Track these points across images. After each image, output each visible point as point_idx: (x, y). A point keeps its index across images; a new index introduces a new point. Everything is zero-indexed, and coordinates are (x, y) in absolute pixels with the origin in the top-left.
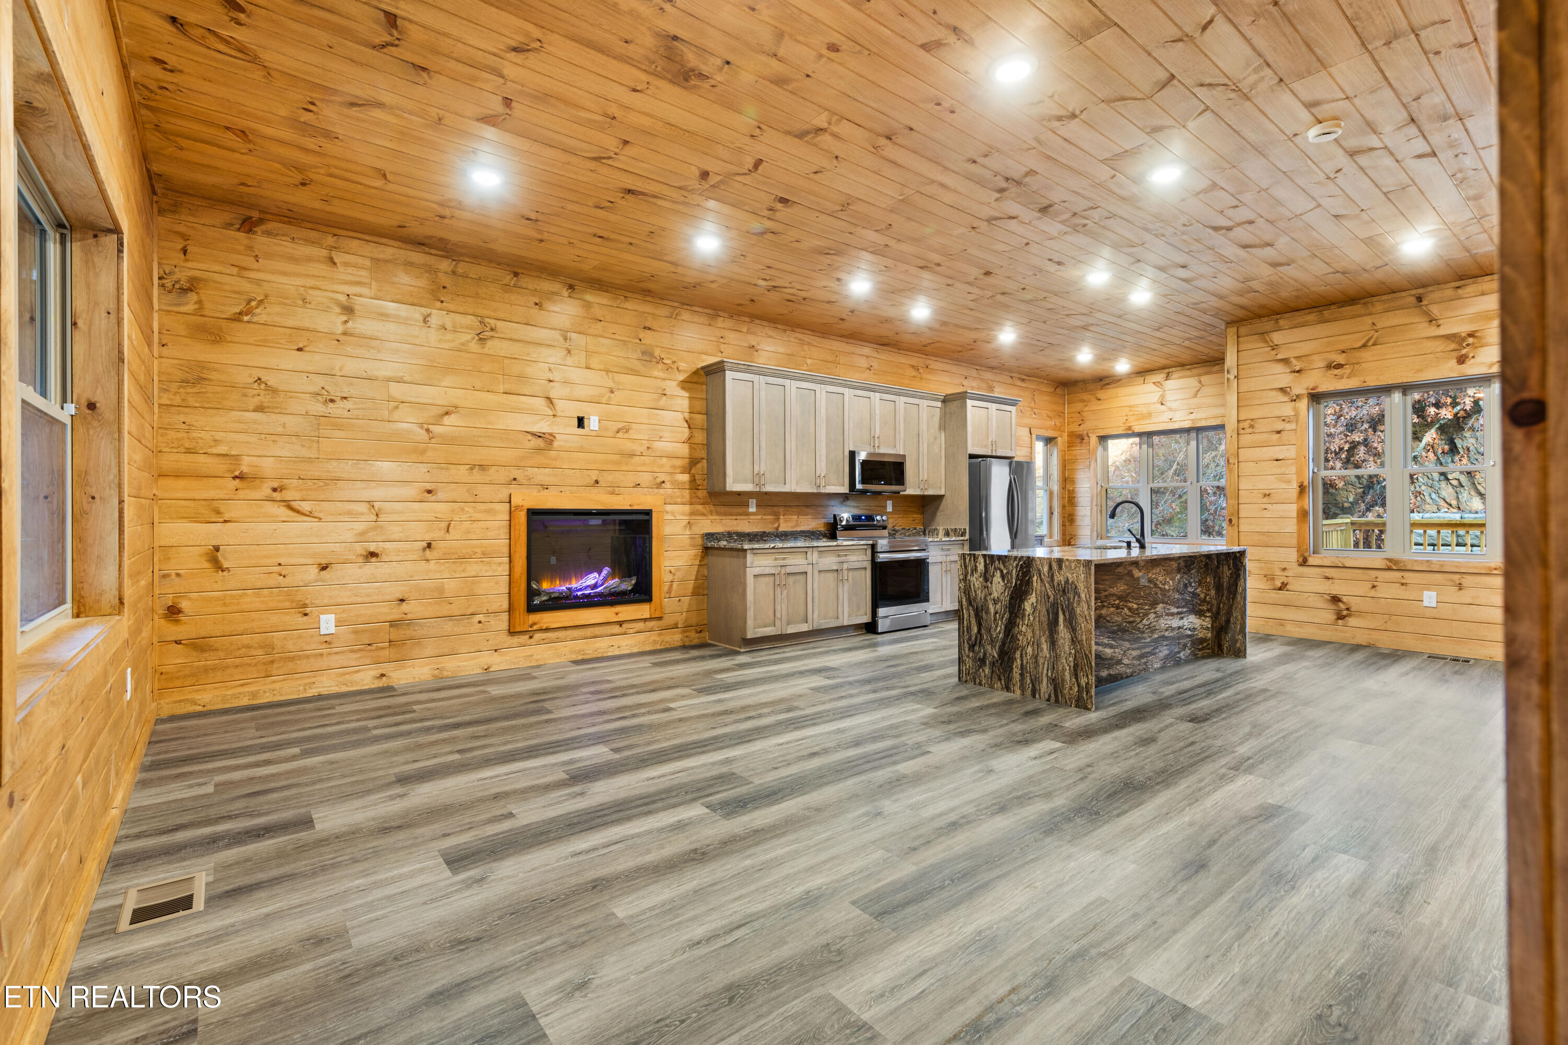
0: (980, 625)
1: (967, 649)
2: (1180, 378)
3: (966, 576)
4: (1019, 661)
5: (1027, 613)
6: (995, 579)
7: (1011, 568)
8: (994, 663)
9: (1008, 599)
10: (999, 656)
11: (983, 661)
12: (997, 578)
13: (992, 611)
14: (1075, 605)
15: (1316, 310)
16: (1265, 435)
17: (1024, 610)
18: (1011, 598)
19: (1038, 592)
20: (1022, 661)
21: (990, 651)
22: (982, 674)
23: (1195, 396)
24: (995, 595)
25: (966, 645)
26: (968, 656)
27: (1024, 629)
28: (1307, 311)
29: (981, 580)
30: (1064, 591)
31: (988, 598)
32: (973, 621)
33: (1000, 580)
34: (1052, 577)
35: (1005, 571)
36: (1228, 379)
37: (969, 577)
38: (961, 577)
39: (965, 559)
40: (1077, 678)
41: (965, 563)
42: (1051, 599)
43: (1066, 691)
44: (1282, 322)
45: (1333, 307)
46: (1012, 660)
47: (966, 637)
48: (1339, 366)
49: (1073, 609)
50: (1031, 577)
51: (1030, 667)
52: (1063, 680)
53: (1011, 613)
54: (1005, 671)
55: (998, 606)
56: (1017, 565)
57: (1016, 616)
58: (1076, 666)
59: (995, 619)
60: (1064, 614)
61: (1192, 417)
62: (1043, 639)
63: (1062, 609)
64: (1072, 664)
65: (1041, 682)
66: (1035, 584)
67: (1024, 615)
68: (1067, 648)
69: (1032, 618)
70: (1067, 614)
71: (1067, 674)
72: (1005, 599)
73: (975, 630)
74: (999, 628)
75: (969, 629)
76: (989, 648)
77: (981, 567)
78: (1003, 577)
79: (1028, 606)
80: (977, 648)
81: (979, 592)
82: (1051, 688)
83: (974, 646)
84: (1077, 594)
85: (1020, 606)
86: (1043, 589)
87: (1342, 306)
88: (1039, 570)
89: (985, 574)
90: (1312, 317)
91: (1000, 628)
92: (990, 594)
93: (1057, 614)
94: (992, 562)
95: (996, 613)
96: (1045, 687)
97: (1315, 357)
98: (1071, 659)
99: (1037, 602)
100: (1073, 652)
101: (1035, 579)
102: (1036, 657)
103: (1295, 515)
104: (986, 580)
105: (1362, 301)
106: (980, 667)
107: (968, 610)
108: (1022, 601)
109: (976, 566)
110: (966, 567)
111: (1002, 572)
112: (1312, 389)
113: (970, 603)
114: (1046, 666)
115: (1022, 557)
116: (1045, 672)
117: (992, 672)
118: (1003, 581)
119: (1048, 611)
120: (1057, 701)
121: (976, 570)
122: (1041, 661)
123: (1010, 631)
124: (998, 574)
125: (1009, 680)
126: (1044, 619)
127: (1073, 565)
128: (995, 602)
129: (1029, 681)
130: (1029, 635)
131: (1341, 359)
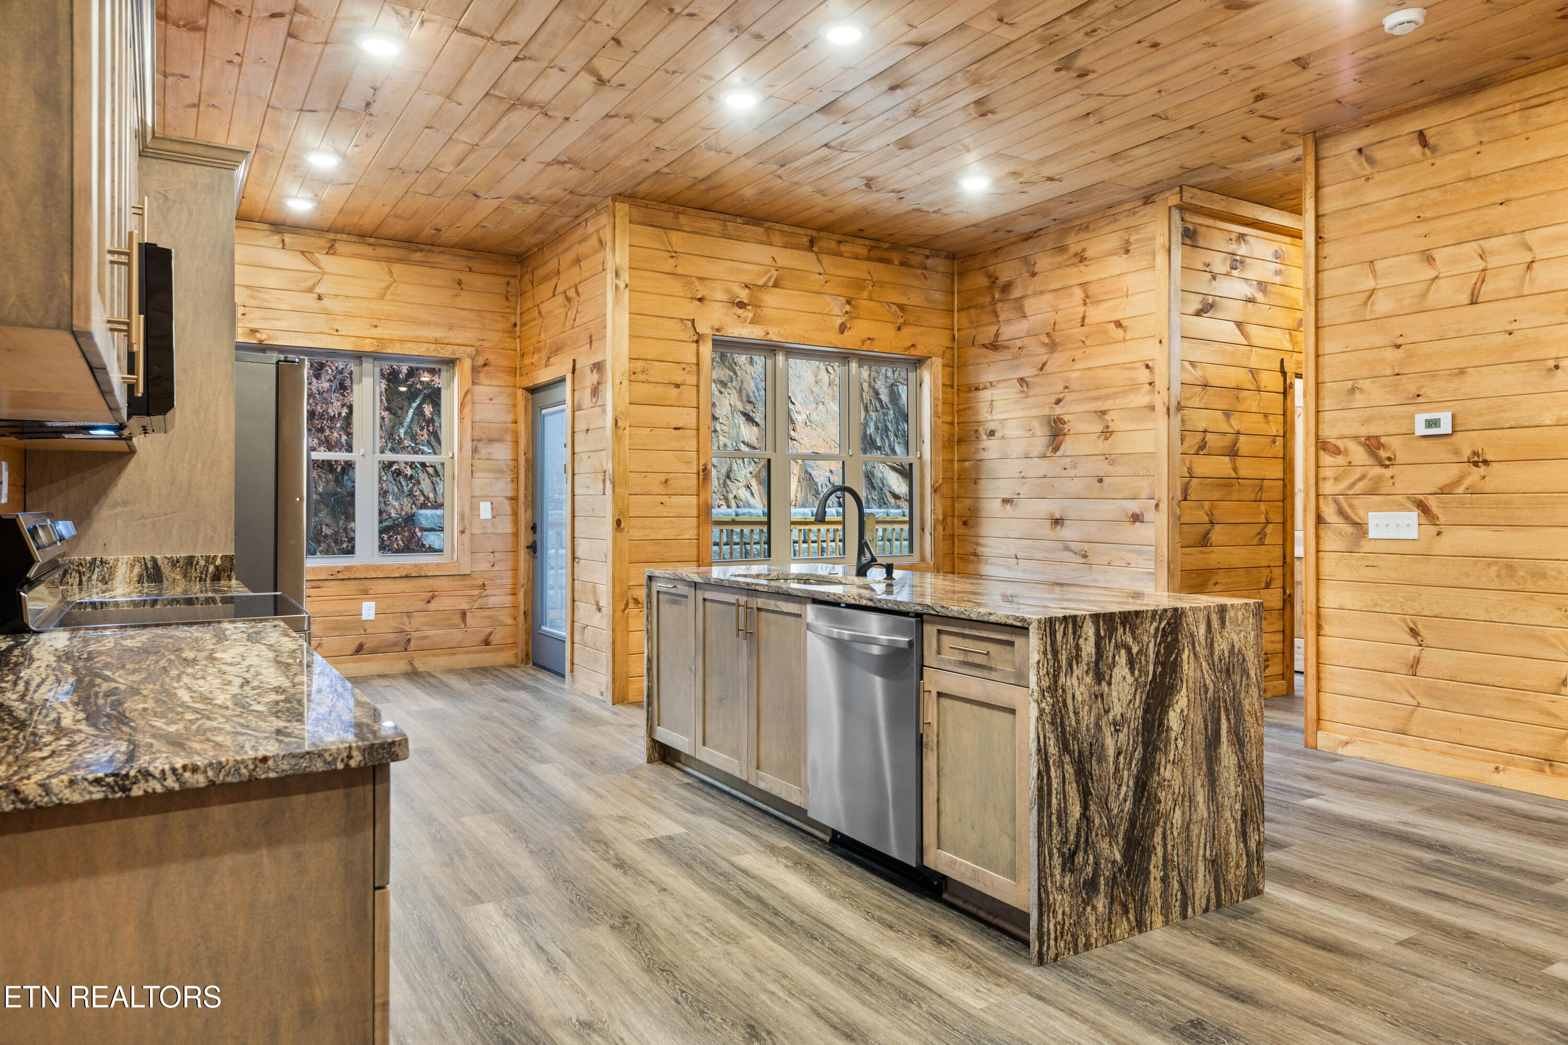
0: (1085, 795)
1: (1057, 872)
2: (355, 256)
3: (1056, 678)
4: (1159, 849)
5: (1173, 735)
6: (1116, 670)
7: (1145, 639)
8: (1114, 878)
9: (1140, 713)
10: (1124, 856)
11: (1091, 885)
12: (1121, 670)
13: (1111, 752)
14: (1243, 695)
15: (722, 216)
16: (660, 389)
17: (1169, 729)
18: (1146, 711)
19: (1191, 684)
20: (1165, 846)
21: (1106, 853)
22: (1092, 919)
23: (382, 297)
24: (1117, 710)
25: (1057, 861)
26: (1061, 888)
27: (1167, 775)
28: (713, 215)
29: (1089, 679)
30: (1228, 670)
31: (1103, 723)
32: (1073, 791)
33: (1126, 671)
34: (1211, 645)
35: (1135, 650)
36: (617, 286)
37: (1062, 680)
38: (1045, 683)
39: (1053, 633)
40: (1245, 841)
41: (1053, 643)
42: (1211, 692)
43: (1230, 877)
44: (683, 220)
45: (739, 220)
46: (1147, 852)
47: (1057, 838)
48: (741, 305)
49: (1240, 702)
50: (1179, 655)
51: (1178, 856)
52: (1227, 854)
53: (1146, 745)
54: (1136, 887)
55: (1123, 737)
56: (1157, 629)
57: (1156, 749)
58: (1244, 814)
59: (1117, 770)
60: (1228, 719)
61: (377, 333)
62: (1198, 782)
63: (1226, 709)
64: (1239, 816)
65: (1194, 879)
66: (1186, 667)
67: (1168, 742)
68: (1232, 788)
69: (1180, 743)
70: (1232, 717)
71: (1232, 839)
72: (1135, 715)
73: (1075, 810)
74: (1124, 789)
75: (1063, 813)
76: (1104, 845)
77: (1088, 648)
78: (1131, 663)
79: (1174, 719)
80: (1080, 858)
81: (1084, 713)
82: (1210, 881)
83: (1073, 854)
84: (1245, 672)
85: (1161, 724)
86: (1199, 674)
87: (747, 223)
88: (1192, 635)
89: (1097, 663)
90: (715, 225)
91: (1127, 789)
92: (1107, 712)
93: (1219, 719)
94: (1112, 630)
95: (1119, 754)
96: (1202, 886)
97: (717, 284)
98: (1238, 806)
99: (1188, 706)
100: (1240, 789)
101: (1185, 656)
102: (1187, 827)
103: (694, 512)
104: (1099, 677)
105: (767, 224)
106: (1087, 902)
107: (1061, 765)
108: (1165, 710)
109: (1078, 648)
110: (1055, 653)
111: (1129, 650)
112: (718, 330)
113: (1065, 748)
114: (1203, 837)
115: (1165, 610)
116: (1201, 852)
117: (1112, 902)
118: (1132, 673)
119: (1205, 721)
120: (1219, 905)
121: (1077, 656)
122: (1195, 829)
123: (1145, 784)
124: (1122, 658)
125: (1143, 903)
126: (1200, 739)
127: (1240, 614)
128: (1117, 726)
129: (1176, 885)
130: (1177, 784)
131: (744, 295)
